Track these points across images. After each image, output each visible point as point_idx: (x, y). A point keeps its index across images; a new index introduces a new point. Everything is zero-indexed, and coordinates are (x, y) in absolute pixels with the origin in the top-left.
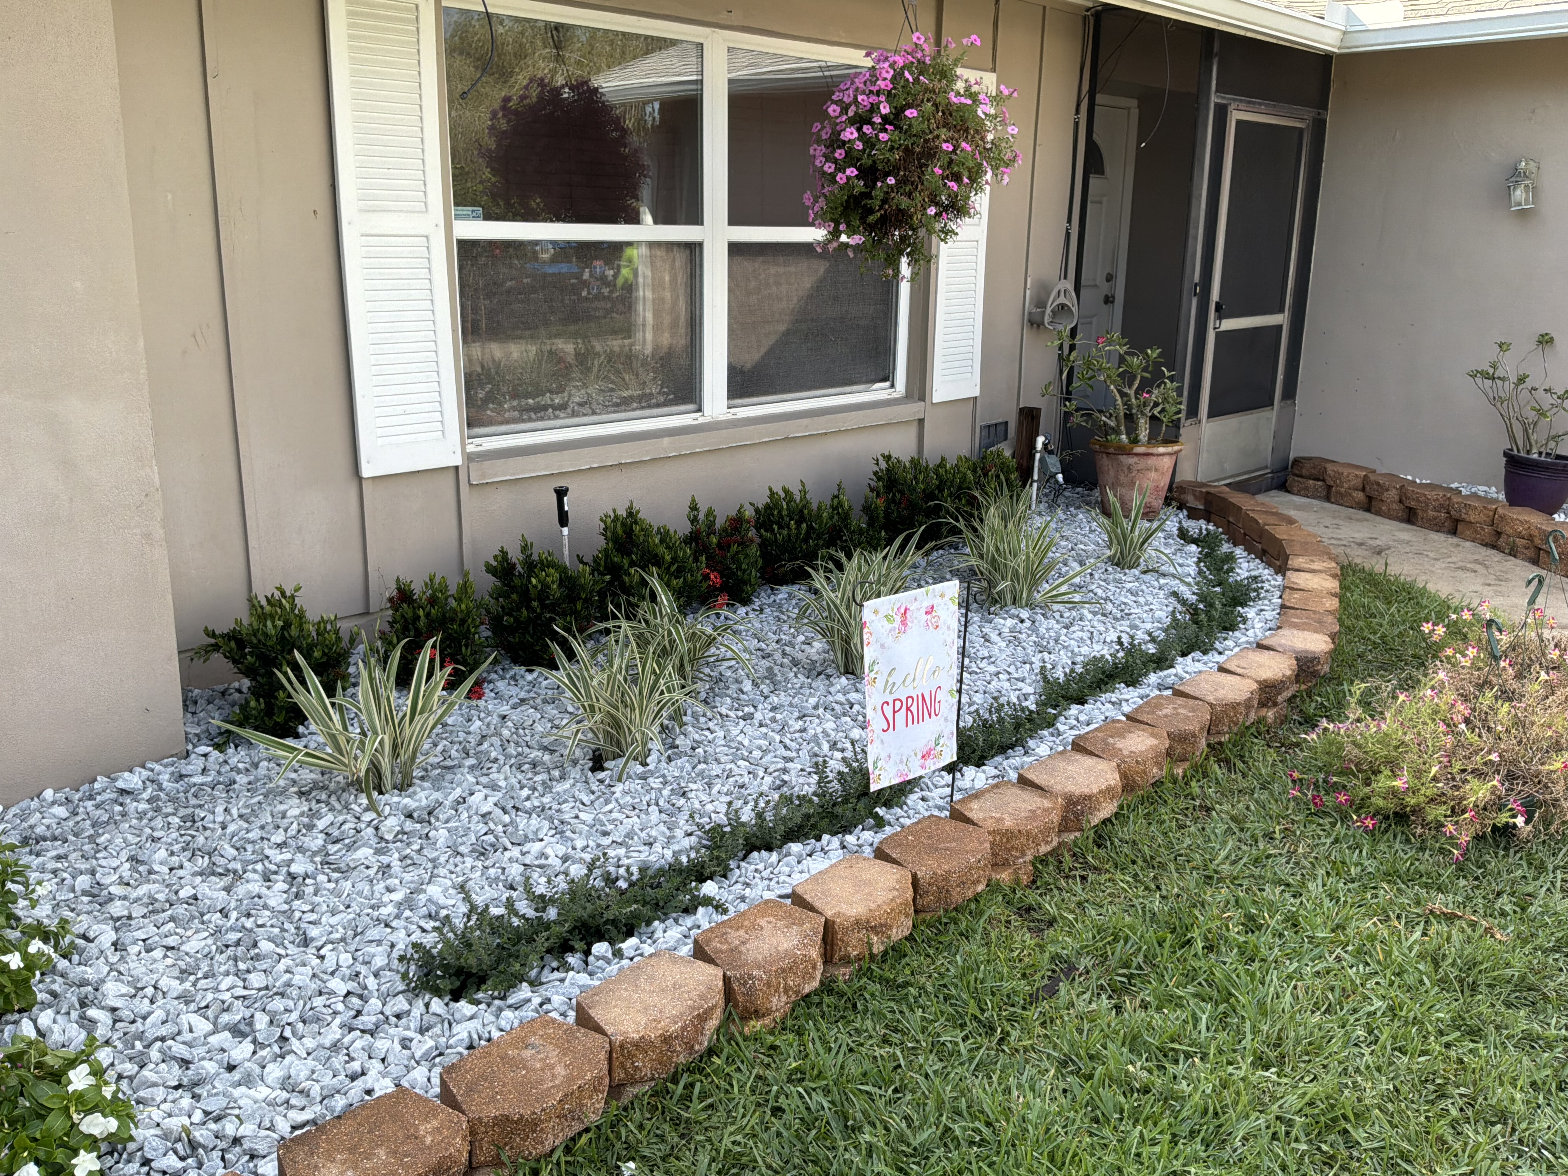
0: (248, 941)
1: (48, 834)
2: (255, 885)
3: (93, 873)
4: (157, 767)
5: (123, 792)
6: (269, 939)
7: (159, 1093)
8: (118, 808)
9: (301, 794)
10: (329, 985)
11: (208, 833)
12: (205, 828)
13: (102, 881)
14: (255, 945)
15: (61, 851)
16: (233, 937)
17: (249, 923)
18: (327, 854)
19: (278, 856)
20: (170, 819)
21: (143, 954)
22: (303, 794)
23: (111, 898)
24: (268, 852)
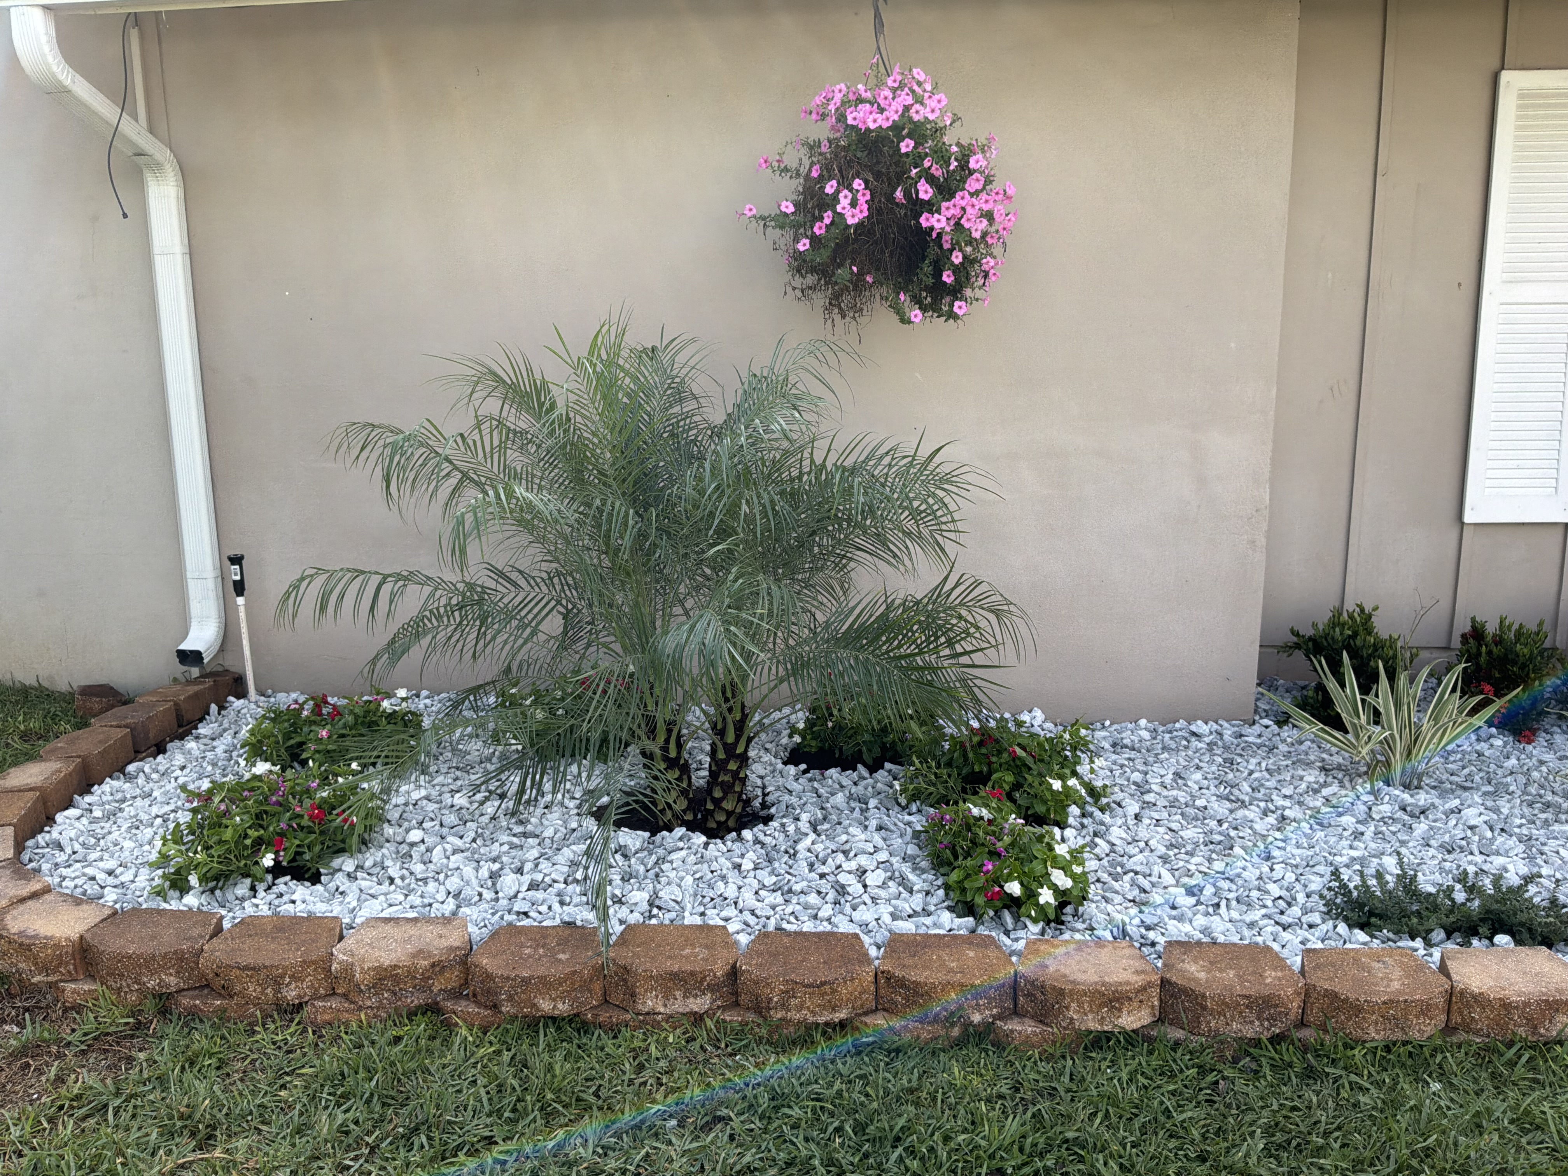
0: (1227, 844)
1: (1130, 745)
2: (1252, 813)
3: (1146, 773)
4: (1226, 724)
5: (1194, 734)
6: (1243, 848)
7: (1118, 899)
8: (1184, 743)
9: (1323, 769)
10: (1267, 886)
11: (1238, 774)
12: (1238, 770)
13: (1150, 780)
14: (1231, 848)
15: (1132, 756)
16: (1218, 838)
17: (1233, 833)
18: (1318, 812)
19: (1280, 802)
20: (1215, 758)
21: (1152, 827)
22: (1326, 770)
23: (1149, 791)
24: (1274, 797)
